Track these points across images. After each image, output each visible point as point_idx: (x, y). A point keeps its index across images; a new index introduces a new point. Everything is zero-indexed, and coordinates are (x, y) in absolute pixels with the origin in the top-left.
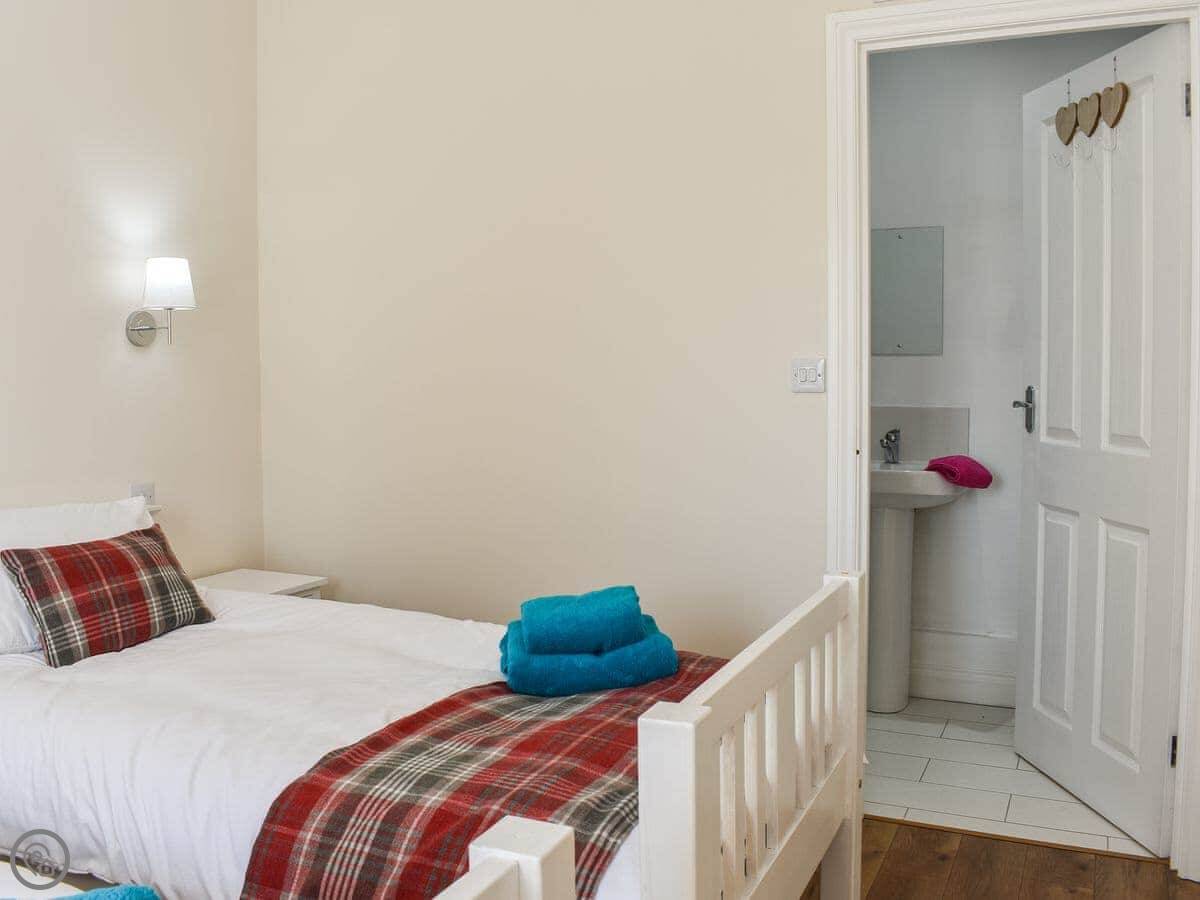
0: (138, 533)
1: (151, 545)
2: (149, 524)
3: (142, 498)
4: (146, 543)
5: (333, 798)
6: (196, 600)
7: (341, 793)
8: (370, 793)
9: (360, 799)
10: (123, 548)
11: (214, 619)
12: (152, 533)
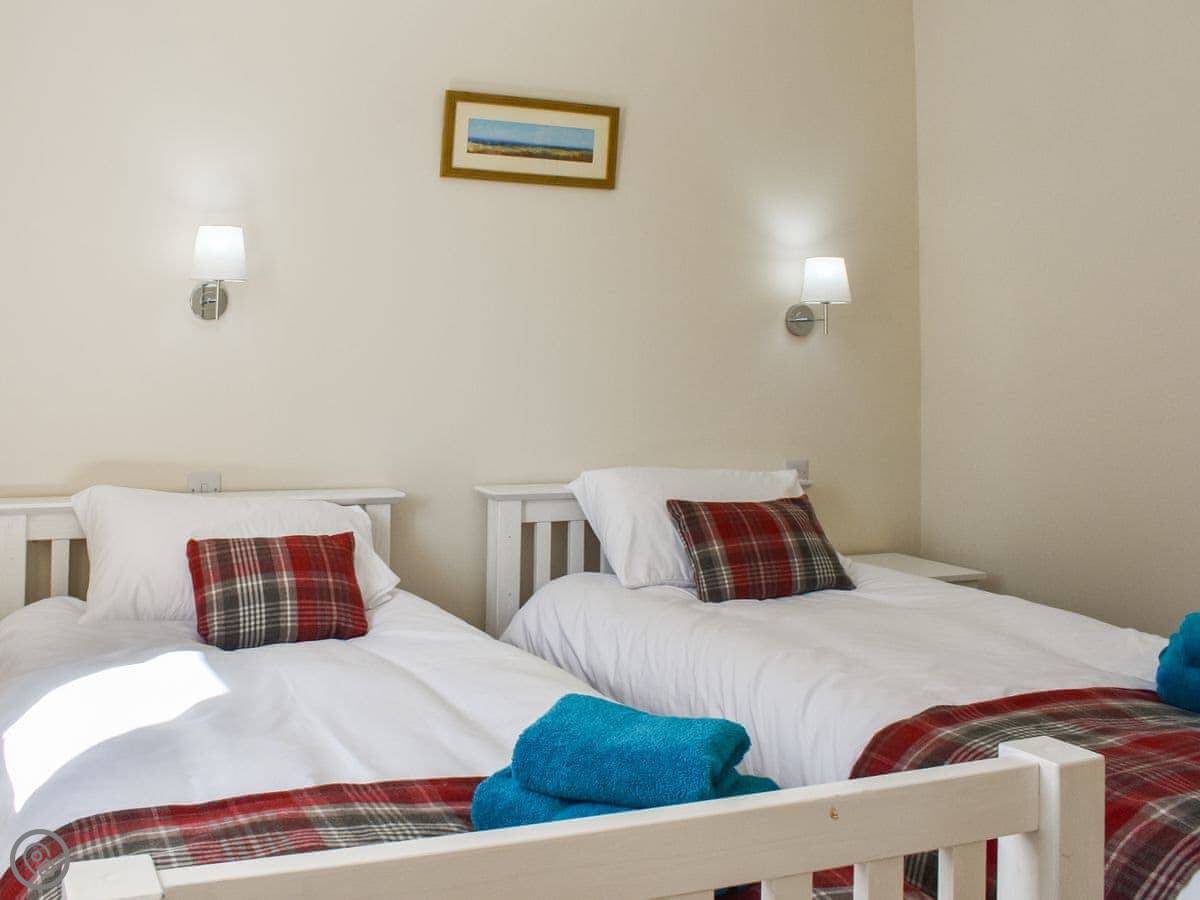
0: (786, 500)
1: (798, 513)
2: (800, 493)
3: (795, 471)
4: (793, 510)
5: (932, 741)
6: (838, 567)
7: (940, 740)
8: (969, 744)
9: (957, 747)
10: (772, 511)
11: (855, 588)
12: (801, 502)
